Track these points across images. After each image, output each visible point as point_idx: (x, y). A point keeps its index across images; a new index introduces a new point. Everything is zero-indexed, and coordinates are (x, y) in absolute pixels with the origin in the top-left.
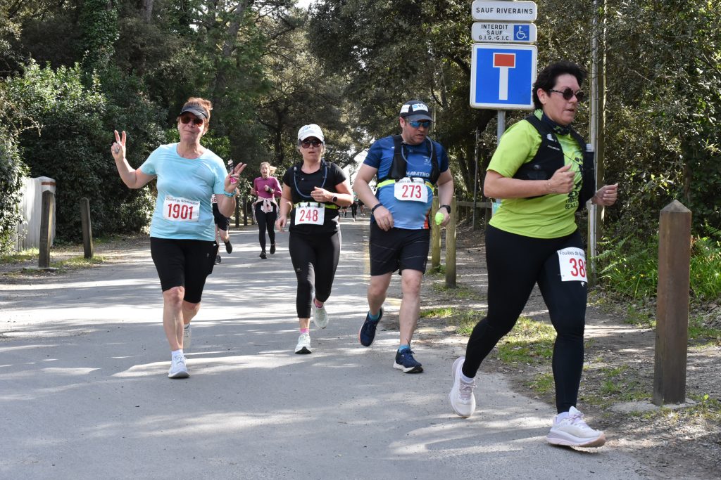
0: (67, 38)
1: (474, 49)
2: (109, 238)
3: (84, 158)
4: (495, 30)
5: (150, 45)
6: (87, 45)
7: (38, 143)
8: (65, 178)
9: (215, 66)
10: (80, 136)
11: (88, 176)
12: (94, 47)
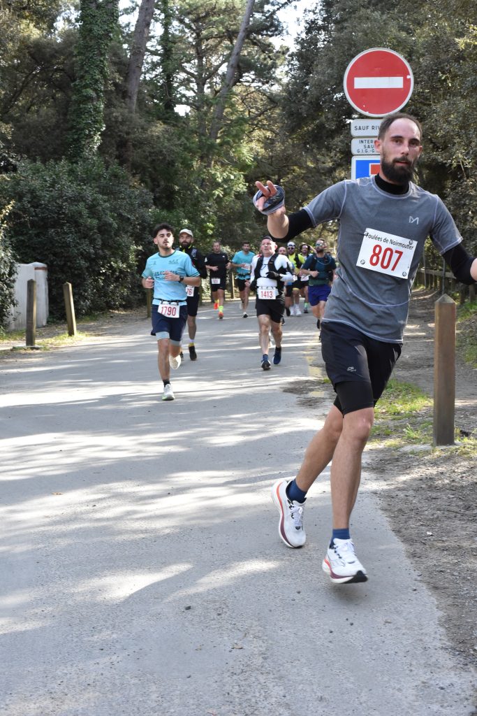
0: (58, 131)
1: (354, 160)
2: (97, 316)
3: (72, 244)
4: (370, 144)
5: (134, 133)
6: (76, 137)
7: (30, 232)
8: (55, 263)
9: (200, 148)
10: (68, 224)
11: (76, 260)
12: (83, 137)
